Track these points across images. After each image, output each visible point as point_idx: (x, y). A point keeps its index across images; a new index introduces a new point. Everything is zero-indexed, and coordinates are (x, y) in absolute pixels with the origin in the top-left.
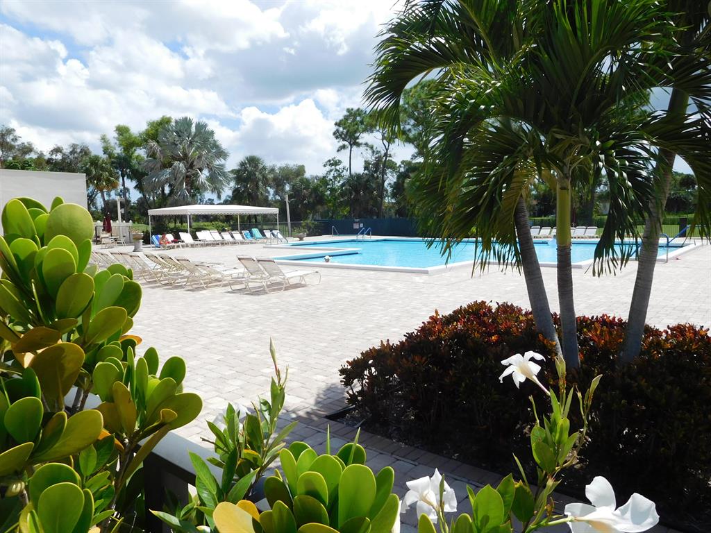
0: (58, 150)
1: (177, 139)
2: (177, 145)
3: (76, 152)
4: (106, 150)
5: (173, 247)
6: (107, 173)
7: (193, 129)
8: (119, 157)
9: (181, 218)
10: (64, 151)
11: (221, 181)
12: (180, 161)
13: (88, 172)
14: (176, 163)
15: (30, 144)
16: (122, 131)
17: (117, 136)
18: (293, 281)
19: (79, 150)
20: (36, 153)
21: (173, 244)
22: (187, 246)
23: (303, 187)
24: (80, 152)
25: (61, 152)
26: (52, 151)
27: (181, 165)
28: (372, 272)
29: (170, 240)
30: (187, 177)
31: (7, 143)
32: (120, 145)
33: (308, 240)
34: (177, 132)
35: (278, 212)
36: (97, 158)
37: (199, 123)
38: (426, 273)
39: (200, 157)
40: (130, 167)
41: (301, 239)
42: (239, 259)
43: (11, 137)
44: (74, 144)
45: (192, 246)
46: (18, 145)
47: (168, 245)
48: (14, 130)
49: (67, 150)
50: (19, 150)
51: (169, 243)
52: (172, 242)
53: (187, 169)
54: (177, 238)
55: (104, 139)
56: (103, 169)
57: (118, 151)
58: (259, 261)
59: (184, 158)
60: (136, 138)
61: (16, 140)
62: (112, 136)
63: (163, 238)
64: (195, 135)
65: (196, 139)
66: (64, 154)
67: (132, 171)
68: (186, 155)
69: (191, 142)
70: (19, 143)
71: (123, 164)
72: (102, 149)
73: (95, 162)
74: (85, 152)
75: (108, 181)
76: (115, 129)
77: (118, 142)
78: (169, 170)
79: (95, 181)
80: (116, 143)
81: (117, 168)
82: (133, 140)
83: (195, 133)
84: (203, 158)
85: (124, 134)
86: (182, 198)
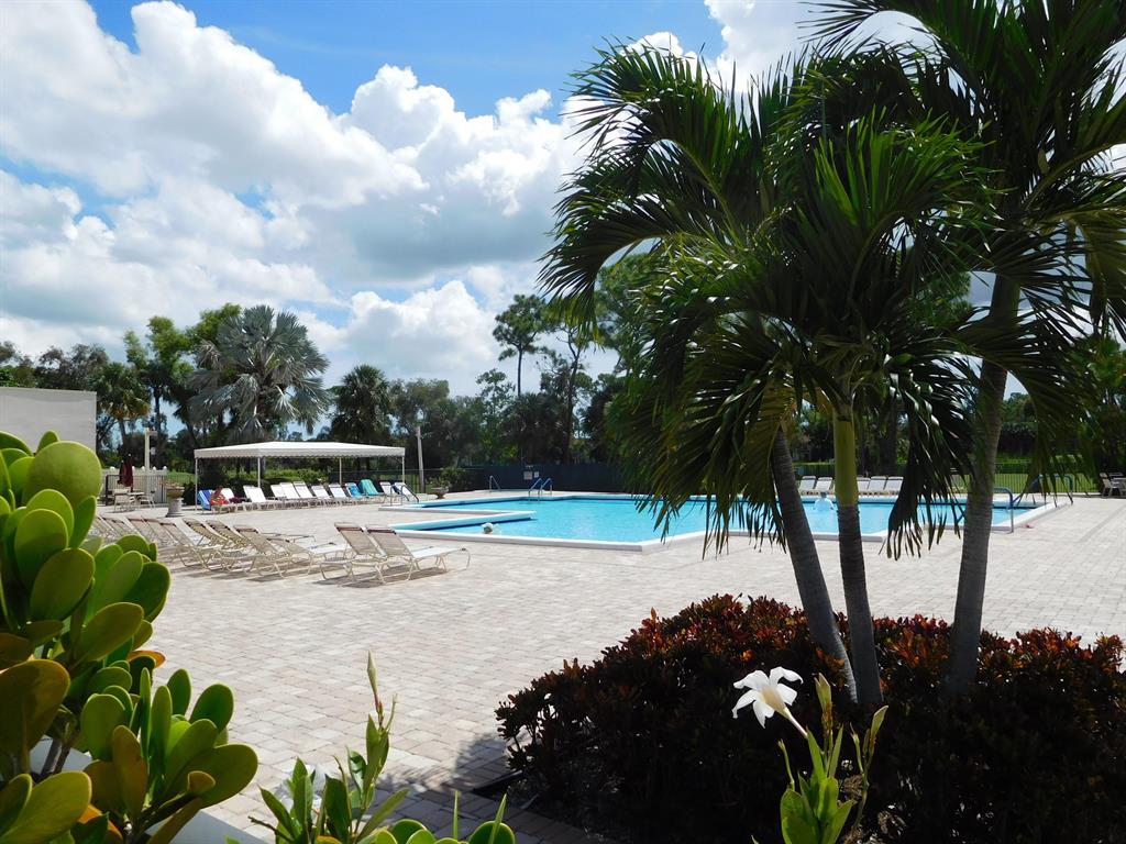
0: (54, 355)
1: (247, 338)
2: (246, 348)
3: (83, 358)
4: (131, 356)
5: (232, 510)
6: (132, 391)
7: (274, 325)
8: (152, 366)
9: (248, 463)
10: (65, 356)
11: (314, 404)
12: (251, 374)
13: (100, 390)
14: (244, 376)
15: (9, 345)
16: (160, 326)
17: (151, 333)
18: (424, 565)
19: (88, 356)
20: (19, 358)
21: (232, 504)
22: (255, 507)
23: (445, 414)
24: (90, 358)
25: (59, 358)
26: (44, 356)
27: (251, 379)
28: (553, 549)
29: (227, 498)
30: (260, 397)
32: (156, 348)
33: (450, 497)
34: (247, 329)
35: (403, 454)
36: (117, 367)
37: (283, 315)
38: (638, 549)
39: (281, 367)
40: (169, 381)
41: (440, 496)
42: (339, 529)
44: (80, 346)
45: (264, 507)
47: (224, 506)
49: (69, 355)
51: (225, 502)
52: (231, 500)
53: (260, 386)
54: (240, 496)
55: (129, 338)
56: (126, 384)
57: (151, 356)
58: (370, 531)
59: (257, 369)
60: (181, 337)
62: (143, 333)
63: (217, 494)
64: (276, 334)
65: (278, 339)
66: (63, 361)
67: (173, 388)
68: (259, 364)
69: (269, 344)
71: (157, 377)
72: (126, 354)
73: (113, 373)
74: (98, 357)
75: (133, 403)
76: (149, 323)
77: (152, 343)
78: (231, 388)
79: (112, 404)
80: (149, 345)
81: (147, 383)
82: (178, 342)
83: (276, 330)
84: (287, 369)
85: (163, 331)
86: (249, 431)
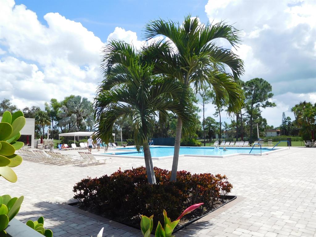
0: (27, 109)
1: (74, 104)
2: (74, 107)
3: (34, 110)
4: (46, 109)
5: (67, 150)
6: (45, 118)
8: (52, 112)
9: (72, 138)
10: (29, 109)
11: (92, 122)
12: (75, 114)
13: (37, 119)
14: (73, 114)
15: (15, 106)
16: (53, 101)
17: (51, 103)
19: (35, 109)
20: (17, 110)
21: (67, 148)
22: (73, 149)
24: (36, 110)
25: (28, 110)
26: (24, 109)
27: (75, 115)
28: (137, 159)
29: (66, 147)
30: (78, 120)
31: (6, 106)
33: (127, 147)
34: (75, 102)
35: (115, 135)
36: (42, 112)
37: (84, 98)
39: (83, 112)
40: (56, 116)
41: (125, 147)
42: (79, 153)
43: (8, 103)
44: (34, 106)
45: (76, 149)
46: (10, 107)
47: (65, 149)
48: (9, 100)
49: (30, 109)
50: (10, 108)
51: (65, 148)
52: (67, 147)
53: (77, 117)
55: (46, 104)
56: (44, 116)
57: (51, 109)
58: (86, 153)
59: (77, 112)
60: (59, 104)
61: (10, 104)
62: (49, 104)
63: (63, 146)
64: (82, 103)
65: (82, 104)
66: (29, 110)
67: (57, 118)
68: (78, 111)
69: (80, 106)
70: (11, 105)
71: (53, 115)
72: (45, 108)
73: (41, 114)
74: (38, 109)
75: (45, 121)
76: (51, 100)
77: (51, 106)
78: (70, 117)
79: (40, 122)
80: (50, 106)
81: (50, 116)
82: (58, 105)
83: (82, 102)
84: (84, 112)
85: (55, 102)
86: (74, 129)
